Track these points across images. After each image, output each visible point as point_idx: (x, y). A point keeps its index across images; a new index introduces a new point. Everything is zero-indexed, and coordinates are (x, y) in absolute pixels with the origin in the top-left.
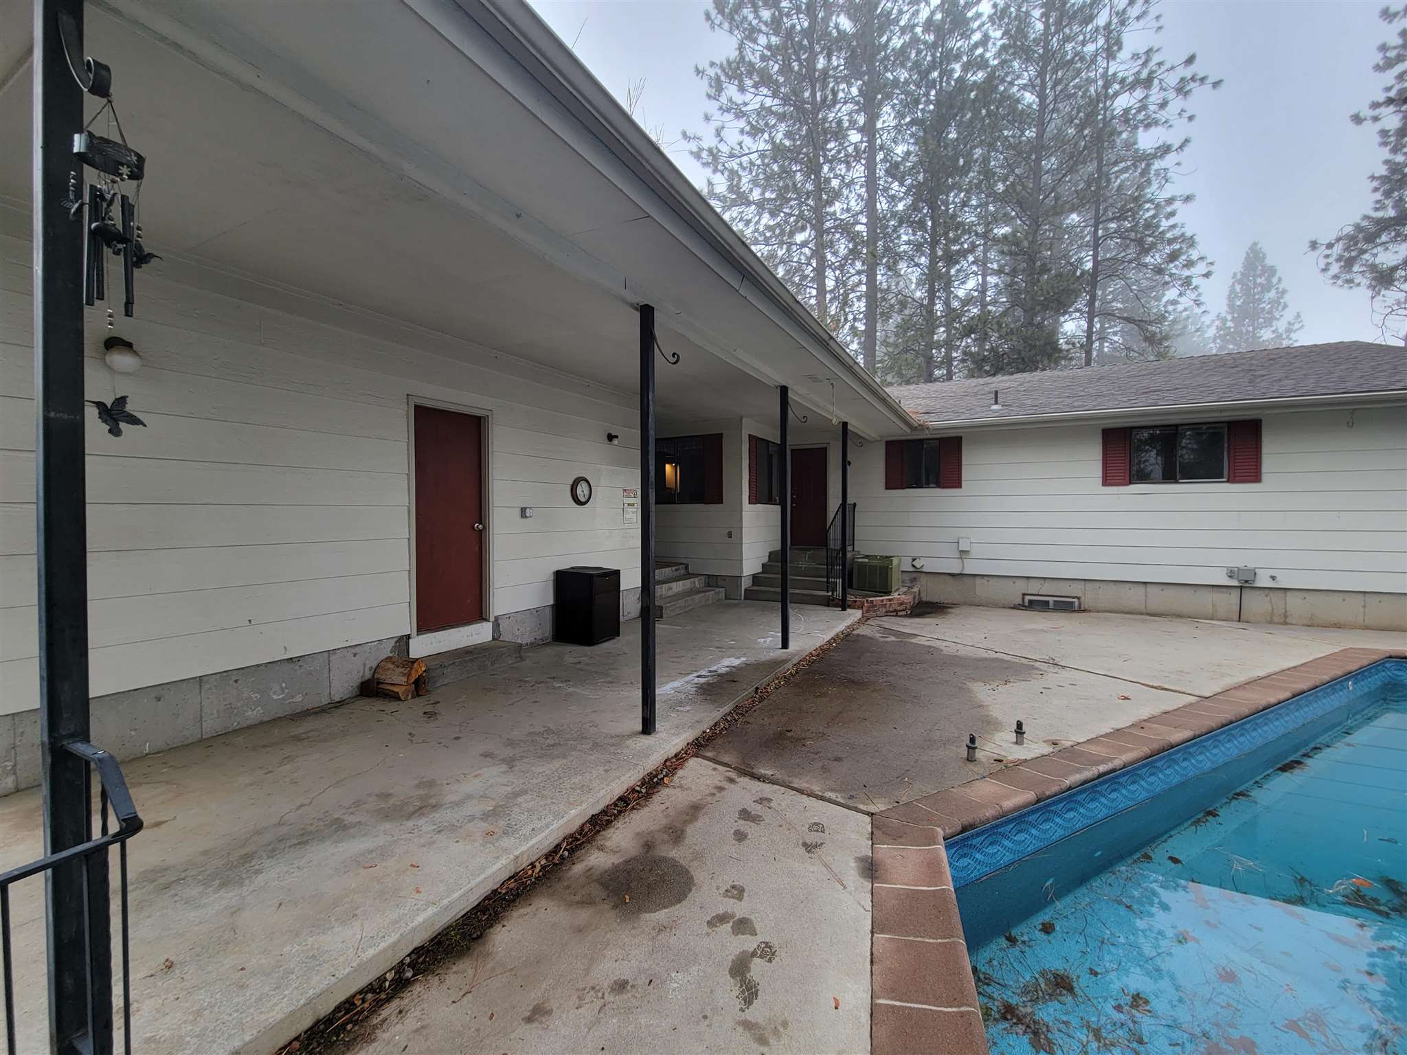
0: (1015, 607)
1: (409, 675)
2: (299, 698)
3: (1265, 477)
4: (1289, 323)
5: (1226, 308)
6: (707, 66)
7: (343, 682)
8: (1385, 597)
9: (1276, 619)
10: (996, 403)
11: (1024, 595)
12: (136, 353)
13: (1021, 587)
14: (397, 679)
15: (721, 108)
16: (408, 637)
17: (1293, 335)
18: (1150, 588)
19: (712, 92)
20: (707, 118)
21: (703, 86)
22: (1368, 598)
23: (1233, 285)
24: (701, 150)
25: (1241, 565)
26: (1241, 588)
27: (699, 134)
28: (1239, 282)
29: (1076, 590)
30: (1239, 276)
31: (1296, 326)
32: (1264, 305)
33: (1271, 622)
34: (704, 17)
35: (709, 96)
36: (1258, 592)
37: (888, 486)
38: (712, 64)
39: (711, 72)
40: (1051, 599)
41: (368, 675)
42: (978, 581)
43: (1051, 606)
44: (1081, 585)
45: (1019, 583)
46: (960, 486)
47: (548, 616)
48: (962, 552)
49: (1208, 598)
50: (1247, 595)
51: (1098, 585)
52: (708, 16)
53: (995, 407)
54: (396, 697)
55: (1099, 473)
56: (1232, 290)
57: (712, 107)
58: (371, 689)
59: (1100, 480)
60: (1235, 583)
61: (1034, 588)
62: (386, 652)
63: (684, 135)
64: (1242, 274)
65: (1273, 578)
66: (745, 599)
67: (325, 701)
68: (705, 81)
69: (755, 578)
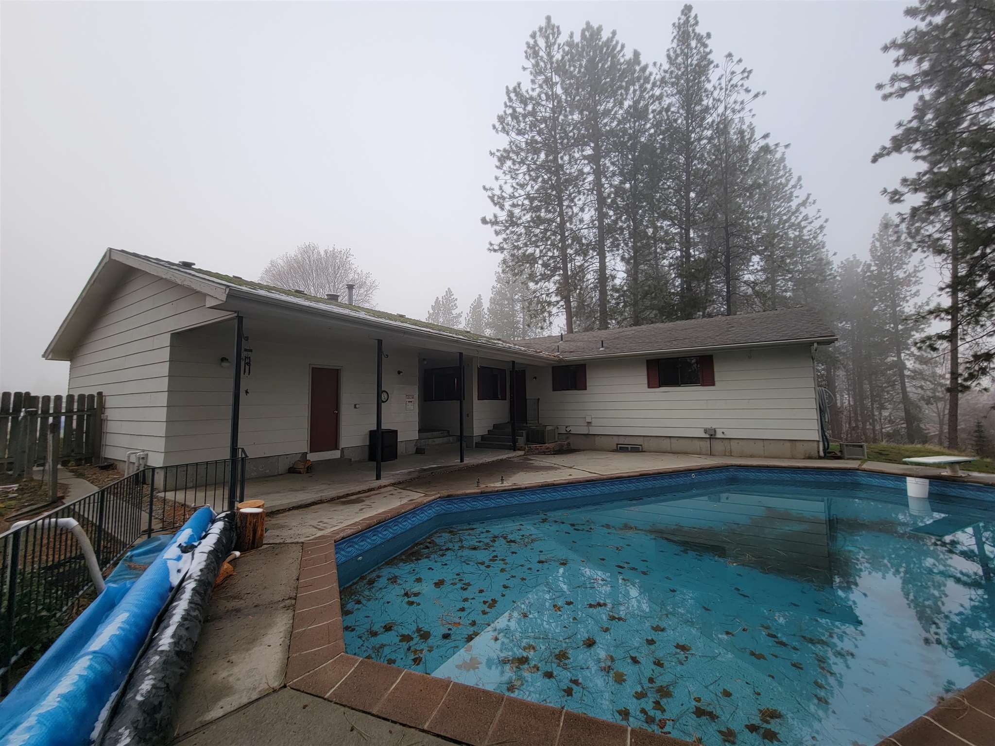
0: (613, 451)
1: (305, 465)
2: (268, 471)
3: (716, 383)
4: (915, 266)
5: (870, 258)
6: (495, 151)
7: (283, 467)
8: (771, 441)
9: (727, 454)
10: (602, 347)
11: (617, 444)
12: (229, 362)
13: (616, 440)
14: (301, 466)
15: (504, 173)
16: (307, 453)
17: (918, 274)
18: (672, 439)
19: (498, 164)
20: (497, 178)
21: (495, 161)
22: (765, 442)
23: (873, 242)
24: (494, 195)
25: (709, 427)
26: (710, 438)
27: (493, 187)
28: (878, 240)
29: (639, 441)
30: (877, 236)
31: (921, 268)
32: (897, 255)
33: (725, 455)
34: (492, 127)
35: (497, 167)
36: (718, 441)
37: (554, 390)
38: (498, 150)
39: (499, 154)
40: (629, 446)
41: (291, 466)
42: (597, 438)
43: (629, 449)
44: (642, 439)
45: (615, 438)
46: (586, 389)
47: (367, 449)
48: (588, 423)
49: (697, 443)
50: (714, 442)
51: (649, 438)
52: (494, 127)
53: (601, 349)
54: (300, 473)
55: (646, 382)
56: (874, 246)
57: (499, 173)
58: (292, 470)
59: (647, 385)
60: (708, 436)
61: (622, 441)
62: (298, 458)
63: (484, 188)
64: (879, 235)
65: (723, 433)
66: (476, 447)
67: (276, 474)
68: (496, 159)
69: (483, 437)
